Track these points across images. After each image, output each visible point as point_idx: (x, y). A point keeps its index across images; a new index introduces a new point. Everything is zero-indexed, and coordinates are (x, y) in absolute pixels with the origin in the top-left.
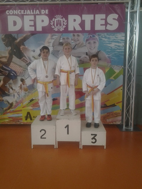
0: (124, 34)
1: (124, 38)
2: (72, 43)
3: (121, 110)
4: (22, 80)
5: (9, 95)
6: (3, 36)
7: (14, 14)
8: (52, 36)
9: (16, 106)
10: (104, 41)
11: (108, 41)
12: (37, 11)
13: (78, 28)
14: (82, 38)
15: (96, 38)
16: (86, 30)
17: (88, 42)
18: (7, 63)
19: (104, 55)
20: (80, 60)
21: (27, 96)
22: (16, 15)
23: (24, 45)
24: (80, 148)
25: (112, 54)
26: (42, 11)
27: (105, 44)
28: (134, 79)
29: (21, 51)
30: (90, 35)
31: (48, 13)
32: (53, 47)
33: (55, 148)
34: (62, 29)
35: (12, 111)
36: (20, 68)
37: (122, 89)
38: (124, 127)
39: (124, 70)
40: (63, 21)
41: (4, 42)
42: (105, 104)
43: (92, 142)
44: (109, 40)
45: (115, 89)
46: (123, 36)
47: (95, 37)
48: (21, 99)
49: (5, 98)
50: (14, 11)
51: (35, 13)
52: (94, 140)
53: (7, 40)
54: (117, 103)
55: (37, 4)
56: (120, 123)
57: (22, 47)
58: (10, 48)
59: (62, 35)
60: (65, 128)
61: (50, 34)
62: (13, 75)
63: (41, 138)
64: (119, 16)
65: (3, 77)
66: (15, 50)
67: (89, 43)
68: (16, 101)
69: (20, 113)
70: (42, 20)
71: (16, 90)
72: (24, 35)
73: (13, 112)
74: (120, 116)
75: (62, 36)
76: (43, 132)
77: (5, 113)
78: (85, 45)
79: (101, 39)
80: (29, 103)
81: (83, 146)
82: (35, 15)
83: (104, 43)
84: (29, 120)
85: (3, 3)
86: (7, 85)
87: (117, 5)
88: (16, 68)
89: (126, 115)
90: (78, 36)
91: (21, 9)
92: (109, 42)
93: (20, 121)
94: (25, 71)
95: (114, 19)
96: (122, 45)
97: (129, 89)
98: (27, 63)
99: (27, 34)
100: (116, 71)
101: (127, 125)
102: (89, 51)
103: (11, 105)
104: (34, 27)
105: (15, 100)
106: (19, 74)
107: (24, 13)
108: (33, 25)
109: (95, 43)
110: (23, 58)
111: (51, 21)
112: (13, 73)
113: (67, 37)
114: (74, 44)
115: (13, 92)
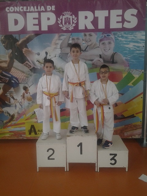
0: (145, 32)
1: (144, 37)
2: (83, 44)
3: (141, 122)
4: (25, 89)
5: (9, 106)
6: (3, 38)
7: (16, 11)
8: (60, 36)
9: (17, 119)
10: (121, 41)
11: (125, 41)
12: (42, 7)
13: (90, 27)
14: (95, 38)
15: (111, 38)
16: (99, 28)
17: (101, 43)
18: (7, 68)
19: (121, 57)
20: (93, 64)
21: (31, 107)
22: (17, 12)
23: (26, 47)
24: (96, 171)
25: (130, 56)
26: (48, 7)
29: (24, 54)
30: (104, 35)
31: (54, 10)
32: (61, 49)
33: (66, 171)
34: (71, 28)
35: (13, 124)
36: (23, 73)
37: (142, 97)
38: (145, 142)
40: (73, 19)
41: (4, 45)
42: (122, 115)
43: (111, 164)
44: (126, 40)
45: (134, 97)
48: (23, 110)
49: (6, 109)
50: (15, 8)
51: (39, 10)
52: (113, 161)
53: (7, 42)
54: (137, 114)
56: (141, 137)
57: (24, 50)
58: (10, 51)
59: (71, 34)
60: (78, 146)
61: (57, 34)
62: (14, 82)
63: (49, 159)
64: (139, 12)
65: (3, 84)
66: (16, 54)
67: (103, 44)
68: (18, 113)
69: (22, 127)
70: (48, 18)
71: (18, 100)
72: (27, 36)
73: (15, 125)
74: (140, 128)
75: (71, 37)
76: (51, 152)
77: (5, 126)
78: (99, 46)
79: (118, 39)
81: (100, 168)
82: (39, 13)
83: (121, 44)
84: (33, 134)
86: (8, 94)
88: (18, 74)
90: (90, 35)
91: (23, 5)
92: (126, 42)
93: (23, 135)
94: (27, 77)
95: (132, 15)
96: (142, 46)
98: (30, 68)
99: (30, 34)
100: (134, 76)
102: (103, 53)
103: (13, 117)
104: (38, 27)
105: (16, 111)
106: (21, 81)
107: (27, 10)
108: (38, 23)
109: (111, 43)
110: (26, 63)
111: (58, 19)
112: (15, 79)
113: (77, 37)
114: (85, 45)
115: (15, 102)
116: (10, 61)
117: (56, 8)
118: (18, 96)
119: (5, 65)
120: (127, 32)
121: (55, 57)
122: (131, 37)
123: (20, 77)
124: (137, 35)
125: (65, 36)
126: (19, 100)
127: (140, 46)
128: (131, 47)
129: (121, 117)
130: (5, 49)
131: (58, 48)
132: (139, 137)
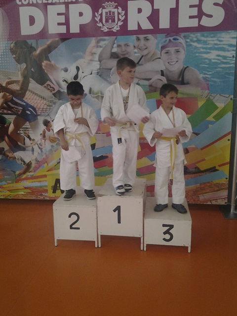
2: (135, 53)
3: (227, 178)
5: (24, 149)
6: (12, 45)
7: (31, 3)
8: (98, 42)
9: (36, 169)
10: (196, 48)
11: (203, 48)
13: (147, 25)
14: (154, 43)
15: (180, 43)
16: (160, 28)
17: (164, 51)
18: (20, 92)
19: (195, 74)
20: (151, 86)
21: (55, 151)
22: (33, 5)
23: (47, 59)
24: (142, 249)
25: (210, 73)
27: (197, 55)
29: (43, 70)
30: (169, 38)
32: (100, 62)
33: (96, 246)
34: (116, 28)
35: (30, 176)
36: (43, 100)
37: (230, 139)
38: (232, 210)
40: (119, 14)
41: (14, 56)
42: (197, 168)
43: (164, 239)
44: (204, 46)
45: (216, 139)
47: (179, 41)
48: (44, 156)
49: (18, 154)
51: (67, 1)
52: (167, 235)
53: (18, 52)
54: (220, 166)
56: (226, 203)
57: (44, 64)
58: (24, 66)
59: (116, 38)
61: (94, 38)
62: (29, 113)
63: (71, 227)
65: (14, 117)
67: (167, 53)
68: (36, 160)
69: (43, 181)
70: (80, 13)
71: (36, 141)
72: (49, 42)
73: (33, 178)
74: (225, 189)
75: (116, 42)
77: (18, 179)
78: (159, 57)
79: (191, 45)
80: (58, 163)
81: (148, 245)
82: (67, 4)
84: (58, 192)
86: (21, 132)
88: (36, 101)
90: (146, 39)
92: (205, 50)
93: (43, 194)
94: (50, 106)
95: (216, 4)
96: (232, 56)
98: (54, 92)
99: (53, 39)
100: (218, 104)
103: (29, 165)
104: (65, 26)
105: (34, 157)
106: (40, 111)
107: (47, 1)
108: (64, 22)
109: (179, 51)
110: (47, 83)
111: (96, 13)
112: (31, 109)
113: (125, 43)
114: (138, 55)
115: (31, 144)
116: (24, 81)
118: (36, 135)
119: (16, 87)
120: (205, 33)
121: (91, 74)
122: (213, 41)
123: (39, 105)
124: (223, 38)
125: (106, 41)
126: (38, 141)
127: (228, 56)
128: (212, 58)
129: (194, 170)
130: (17, 63)
131: (95, 59)
132: (224, 203)
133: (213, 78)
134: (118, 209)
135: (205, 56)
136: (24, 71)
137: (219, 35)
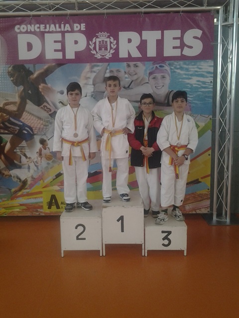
0: (213, 62)
1: (212, 68)
2: (126, 78)
3: (208, 189)
4: (43, 142)
5: (20, 167)
6: (10, 69)
7: (29, 31)
8: (92, 67)
9: (32, 186)
10: (179, 74)
11: (186, 74)
12: (67, 25)
13: (136, 54)
14: (142, 69)
15: (166, 70)
16: (148, 56)
17: (152, 76)
18: (17, 113)
21: (51, 168)
22: (31, 32)
23: (44, 82)
24: (143, 255)
25: (192, 96)
26: (75, 25)
27: (180, 80)
28: (230, 136)
29: (41, 92)
30: (156, 65)
31: (85, 29)
32: (94, 86)
33: (101, 255)
34: (108, 56)
35: (25, 193)
36: (39, 120)
37: (210, 153)
38: (215, 218)
39: (214, 121)
40: (111, 43)
41: (12, 79)
43: (164, 245)
45: (198, 155)
46: (210, 66)
47: (164, 68)
48: (40, 173)
49: (14, 172)
50: (29, 26)
51: (63, 30)
52: (166, 240)
53: (16, 75)
54: (202, 178)
55: (66, 15)
56: (208, 211)
57: (41, 86)
58: (21, 88)
59: (109, 65)
60: (118, 221)
61: (88, 64)
62: (26, 132)
63: (78, 238)
64: (204, 33)
66: (30, 92)
67: (154, 78)
68: (32, 177)
69: (38, 197)
70: (75, 41)
71: (32, 158)
72: (46, 67)
73: (28, 194)
74: (207, 199)
75: (108, 68)
76: (81, 229)
77: (13, 196)
78: (148, 82)
79: (175, 72)
80: (54, 180)
81: (149, 251)
82: (63, 33)
84: (54, 208)
85: (11, 13)
86: (18, 150)
87: (200, 14)
88: (32, 121)
89: (218, 198)
90: (136, 66)
91: (40, 23)
92: (187, 77)
93: (39, 210)
94: (46, 126)
95: (195, 38)
97: (222, 154)
98: (50, 113)
100: (199, 123)
101: (219, 215)
102: (154, 92)
103: (24, 183)
104: (61, 53)
105: (30, 175)
106: (37, 131)
107: (45, 29)
108: (60, 49)
109: (165, 77)
110: (43, 105)
111: (90, 42)
112: (28, 129)
113: (117, 69)
114: (129, 80)
115: (27, 162)
116: (21, 103)
117: (86, 27)
119: (12, 108)
120: (187, 62)
121: (86, 96)
122: (193, 68)
123: (36, 125)
124: (202, 66)
126: (34, 159)
130: (14, 86)
131: (90, 83)
132: (206, 212)
133: (195, 100)
134: (121, 219)
135: (187, 81)
136: (21, 93)
137: (198, 64)
